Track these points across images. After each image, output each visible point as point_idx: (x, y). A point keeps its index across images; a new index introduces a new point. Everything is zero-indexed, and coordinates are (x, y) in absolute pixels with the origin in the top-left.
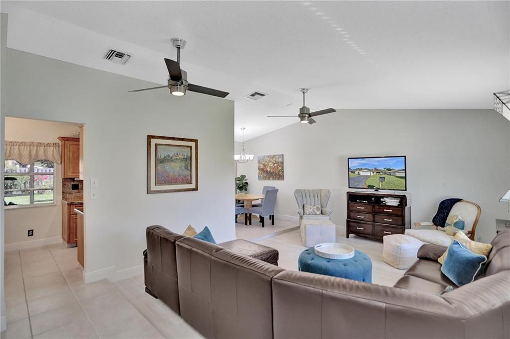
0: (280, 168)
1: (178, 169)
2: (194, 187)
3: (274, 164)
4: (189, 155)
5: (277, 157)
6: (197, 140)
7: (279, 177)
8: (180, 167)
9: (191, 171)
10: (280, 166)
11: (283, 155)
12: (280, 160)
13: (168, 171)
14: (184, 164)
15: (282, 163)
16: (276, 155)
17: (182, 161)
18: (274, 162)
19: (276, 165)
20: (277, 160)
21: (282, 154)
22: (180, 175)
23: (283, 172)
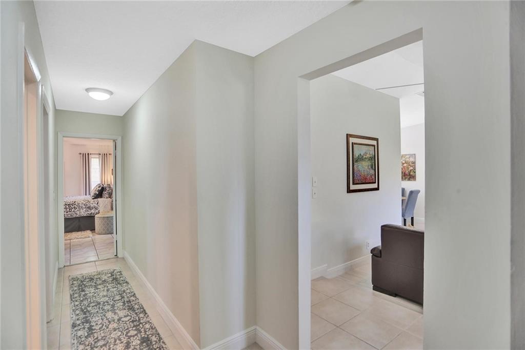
0: (412, 168)
1: (366, 168)
2: (377, 187)
3: (403, 164)
4: (374, 154)
5: (408, 156)
6: (378, 139)
7: (410, 178)
8: (368, 166)
9: (375, 170)
10: (412, 166)
11: (415, 154)
12: (412, 159)
13: (361, 170)
14: (370, 163)
15: (414, 163)
16: (406, 155)
17: (369, 160)
18: (404, 162)
19: (405, 165)
20: (408, 160)
21: (413, 153)
22: (368, 174)
23: (415, 172)
